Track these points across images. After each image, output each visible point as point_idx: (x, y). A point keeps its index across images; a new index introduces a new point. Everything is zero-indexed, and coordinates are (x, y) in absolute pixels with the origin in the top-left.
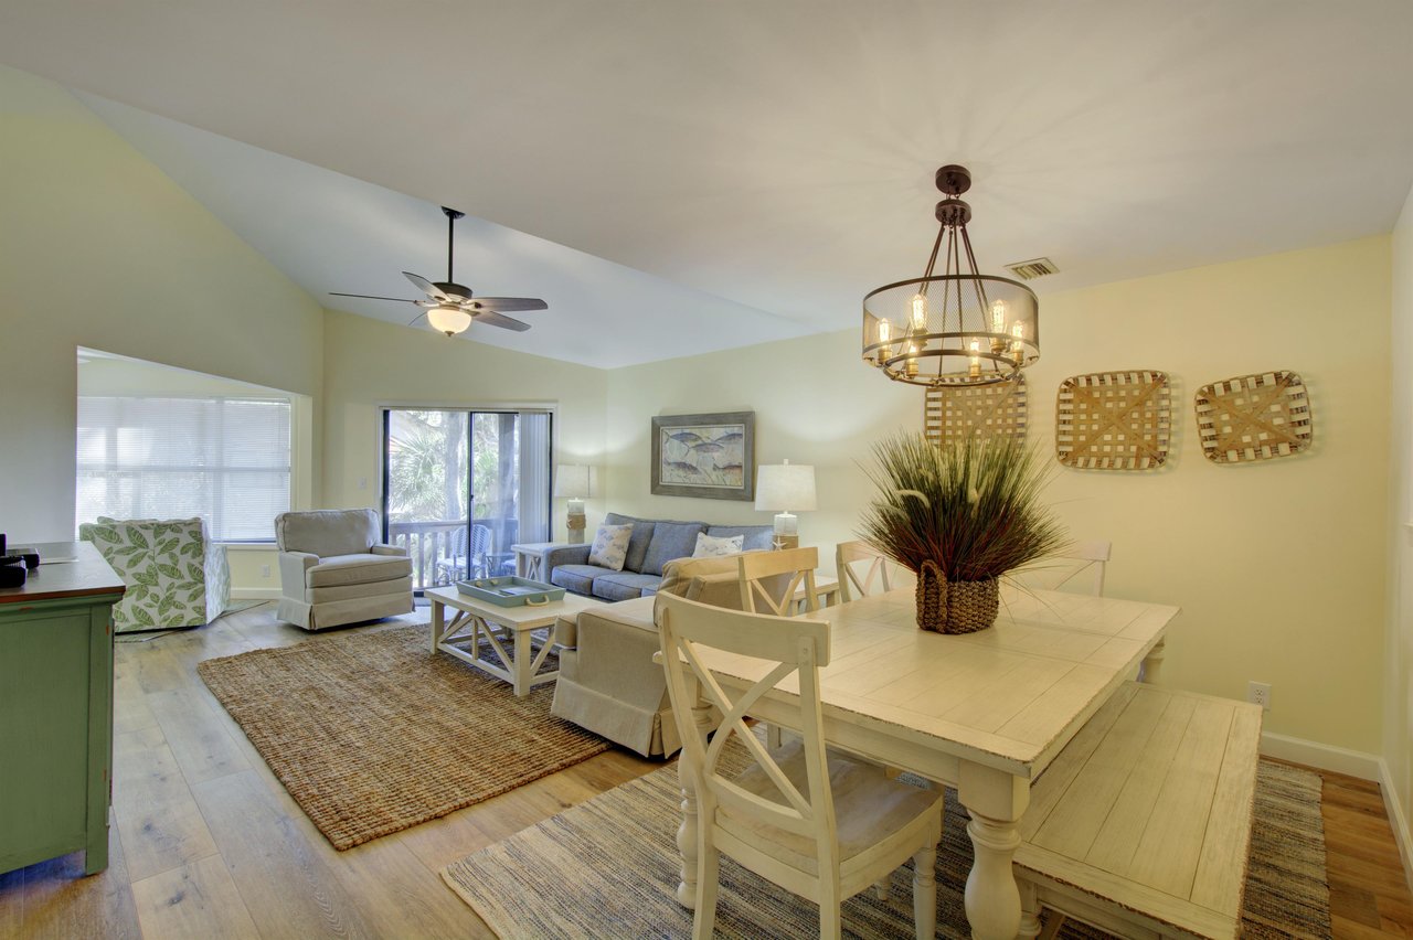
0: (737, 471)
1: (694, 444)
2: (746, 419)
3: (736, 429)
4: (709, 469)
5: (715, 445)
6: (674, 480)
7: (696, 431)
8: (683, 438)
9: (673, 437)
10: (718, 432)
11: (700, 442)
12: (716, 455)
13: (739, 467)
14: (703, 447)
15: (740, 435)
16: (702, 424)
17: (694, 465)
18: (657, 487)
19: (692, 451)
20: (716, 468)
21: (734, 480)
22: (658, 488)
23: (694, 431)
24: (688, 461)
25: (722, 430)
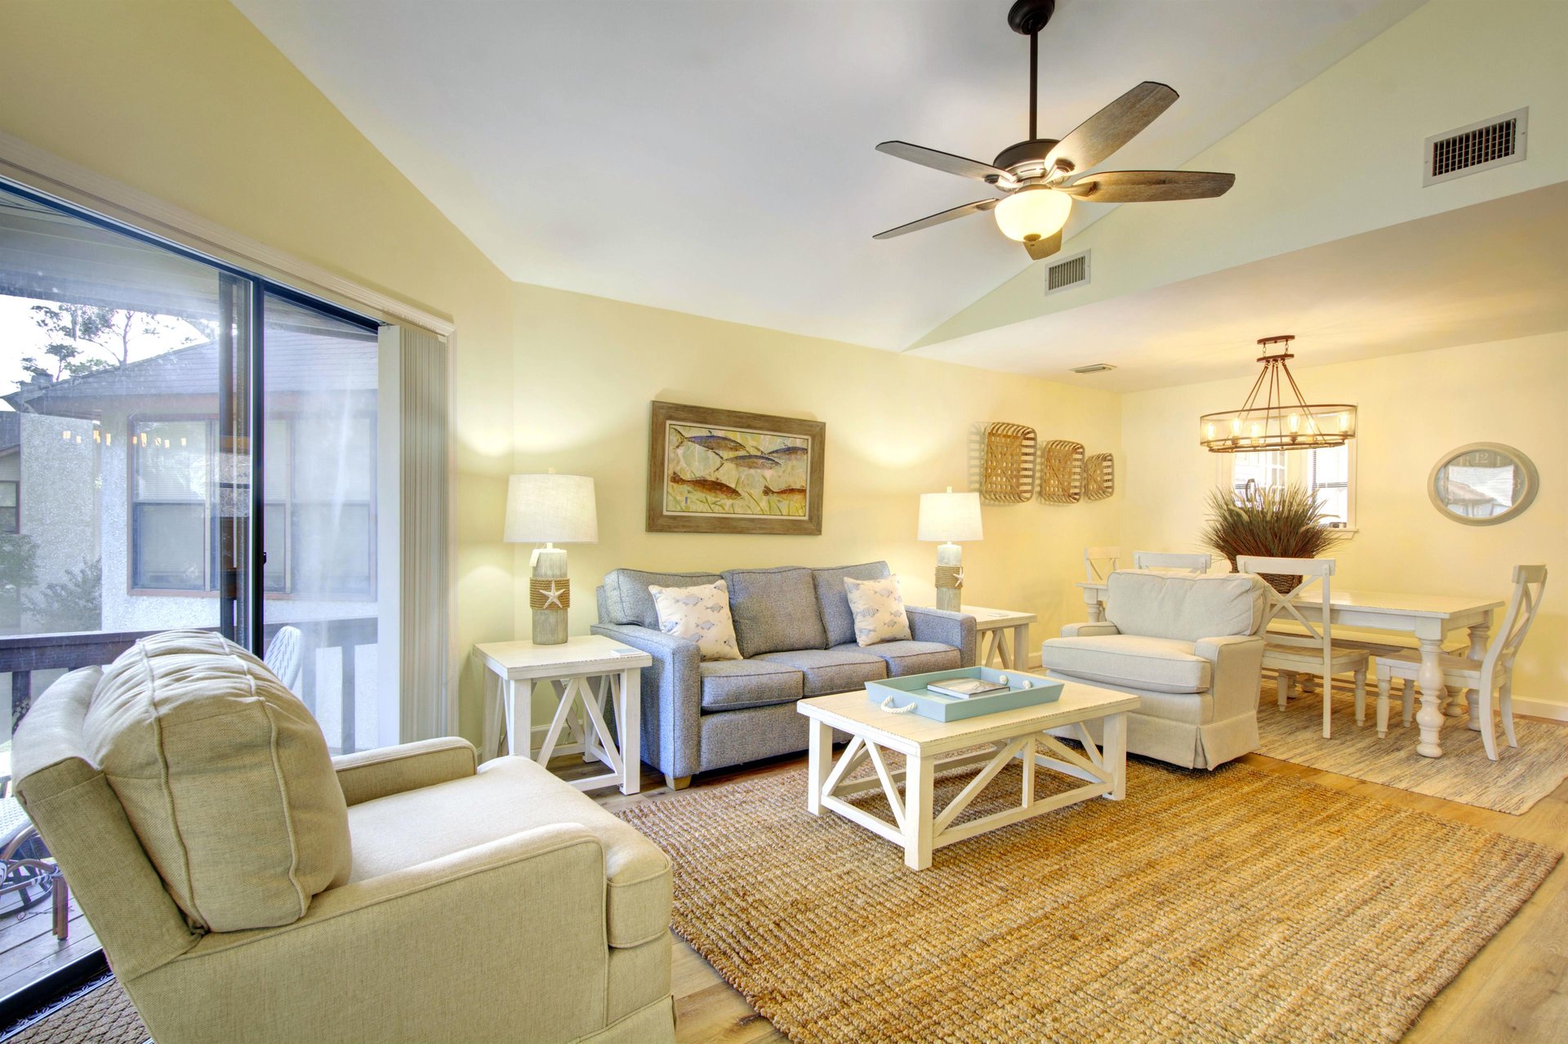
0: (798, 497)
1: (732, 454)
2: (816, 432)
3: (798, 441)
4: (757, 492)
5: (768, 459)
6: (693, 507)
7: (736, 435)
8: (710, 443)
9: (693, 439)
10: (768, 442)
11: (742, 453)
12: (768, 473)
13: (802, 491)
14: (747, 460)
15: (805, 450)
16: (749, 427)
17: (733, 486)
18: (657, 522)
19: (729, 466)
20: (767, 491)
21: (796, 508)
22: (661, 521)
23: (730, 435)
24: (724, 480)
25: (779, 440)
